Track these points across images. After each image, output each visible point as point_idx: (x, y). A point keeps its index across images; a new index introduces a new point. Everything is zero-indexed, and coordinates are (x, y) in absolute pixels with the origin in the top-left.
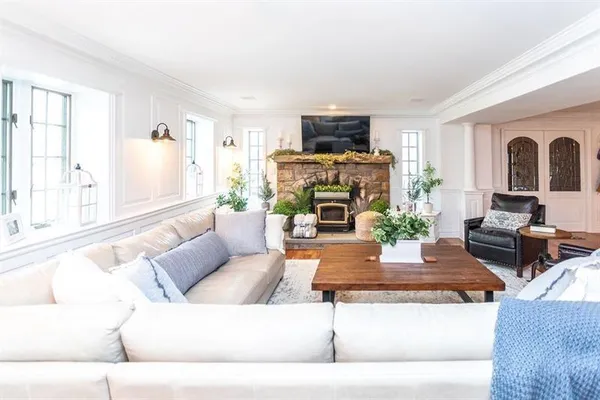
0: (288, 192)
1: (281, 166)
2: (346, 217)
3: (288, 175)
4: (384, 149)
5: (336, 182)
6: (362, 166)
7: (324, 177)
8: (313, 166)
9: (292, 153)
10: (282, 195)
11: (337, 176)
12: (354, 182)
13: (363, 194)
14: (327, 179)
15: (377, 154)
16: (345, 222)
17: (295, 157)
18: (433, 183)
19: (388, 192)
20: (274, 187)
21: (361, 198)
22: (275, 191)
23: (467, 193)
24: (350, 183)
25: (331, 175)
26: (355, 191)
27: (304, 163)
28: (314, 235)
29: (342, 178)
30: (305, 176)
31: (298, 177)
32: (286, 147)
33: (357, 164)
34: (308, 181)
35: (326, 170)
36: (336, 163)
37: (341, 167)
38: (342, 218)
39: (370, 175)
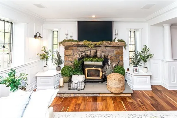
0: (70, 61)
1: (67, 48)
2: (101, 75)
3: (70, 52)
4: (120, 39)
5: (95, 56)
6: (109, 48)
7: (89, 53)
8: (83, 48)
9: (73, 41)
10: (67, 63)
11: (96, 53)
12: (105, 55)
13: (109, 62)
14: (90, 54)
15: (116, 41)
16: (100, 78)
17: (74, 43)
18: (148, 57)
19: (122, 61)
20: (63, 58)
21: (109, 64)
22: (63, 60)
23: (169, 62)
24: (103, 57)
25: (93, 52)
26: (105, 61)
27: (78, 46)
28: (83, 88)
29: (98, 54)
30: (79, 53)
31: (75, 53)
32: (69, 38)
33: (106, 46)
34: (80, 55)
35: (90, 50)
36: (95, 46)
37: (98, 48)
38: (99, 76)
39: (113, 52)
